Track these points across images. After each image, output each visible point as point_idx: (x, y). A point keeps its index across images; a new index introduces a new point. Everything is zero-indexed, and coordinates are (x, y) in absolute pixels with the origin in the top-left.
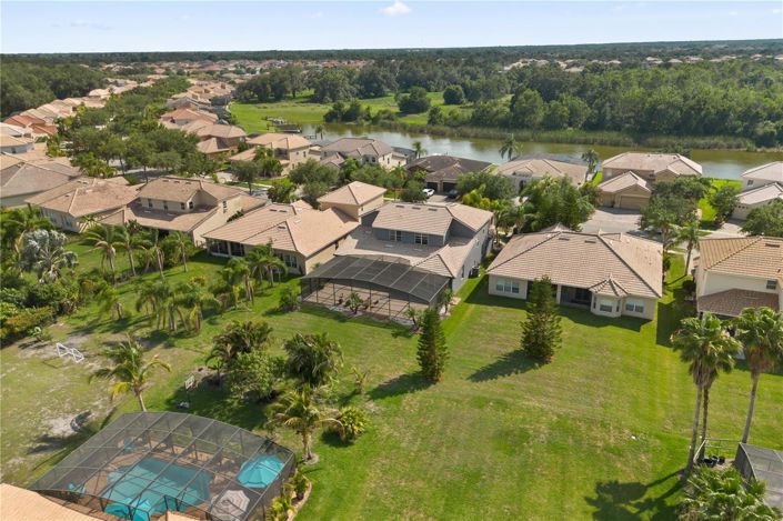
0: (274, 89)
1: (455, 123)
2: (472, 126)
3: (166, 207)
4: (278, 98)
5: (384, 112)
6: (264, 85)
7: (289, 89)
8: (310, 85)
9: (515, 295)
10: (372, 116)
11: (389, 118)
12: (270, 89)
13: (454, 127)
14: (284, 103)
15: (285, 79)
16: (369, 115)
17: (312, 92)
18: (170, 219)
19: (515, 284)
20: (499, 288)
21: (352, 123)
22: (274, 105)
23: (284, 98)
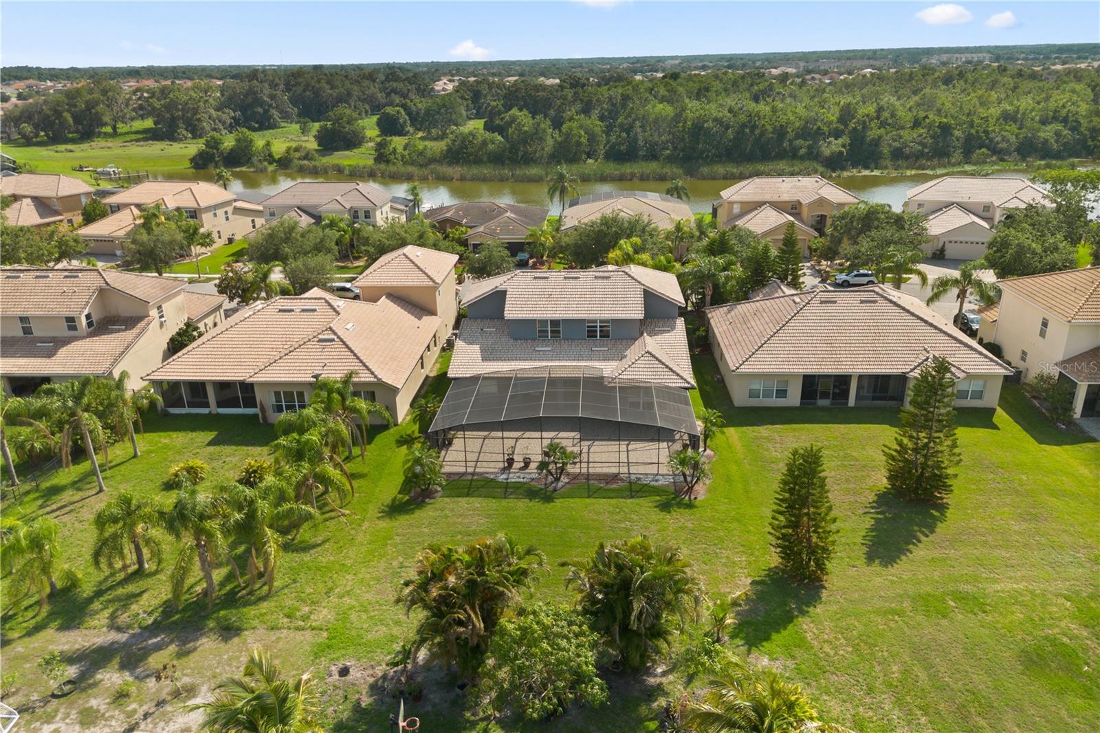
0: (77, 119)
1: (421, 160)
2: (450, 164)
3: (28, 331)
4: (86, 135)
5: (297, 150)
6: (58, 114)
7: (106, 119)
8: (143, 111)
9: (781, 402)
10: (277, 157)
11: (307, 157)
12: (71, 120)
13: (421, 166)
14: (99, 143)
15: (97, 103)
16: (270, 155)
17: (149, 123)
18: (50, 354)
19: (780, 384)
20: (754, 395)
21: (244, 169)
22: (85, 146)
23: (99, 135)
